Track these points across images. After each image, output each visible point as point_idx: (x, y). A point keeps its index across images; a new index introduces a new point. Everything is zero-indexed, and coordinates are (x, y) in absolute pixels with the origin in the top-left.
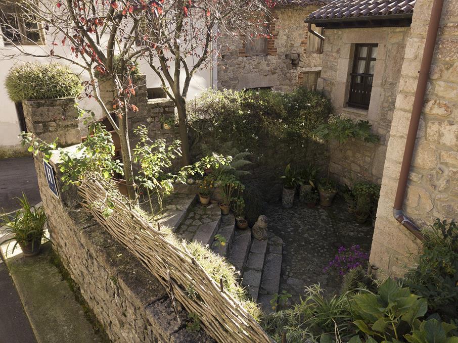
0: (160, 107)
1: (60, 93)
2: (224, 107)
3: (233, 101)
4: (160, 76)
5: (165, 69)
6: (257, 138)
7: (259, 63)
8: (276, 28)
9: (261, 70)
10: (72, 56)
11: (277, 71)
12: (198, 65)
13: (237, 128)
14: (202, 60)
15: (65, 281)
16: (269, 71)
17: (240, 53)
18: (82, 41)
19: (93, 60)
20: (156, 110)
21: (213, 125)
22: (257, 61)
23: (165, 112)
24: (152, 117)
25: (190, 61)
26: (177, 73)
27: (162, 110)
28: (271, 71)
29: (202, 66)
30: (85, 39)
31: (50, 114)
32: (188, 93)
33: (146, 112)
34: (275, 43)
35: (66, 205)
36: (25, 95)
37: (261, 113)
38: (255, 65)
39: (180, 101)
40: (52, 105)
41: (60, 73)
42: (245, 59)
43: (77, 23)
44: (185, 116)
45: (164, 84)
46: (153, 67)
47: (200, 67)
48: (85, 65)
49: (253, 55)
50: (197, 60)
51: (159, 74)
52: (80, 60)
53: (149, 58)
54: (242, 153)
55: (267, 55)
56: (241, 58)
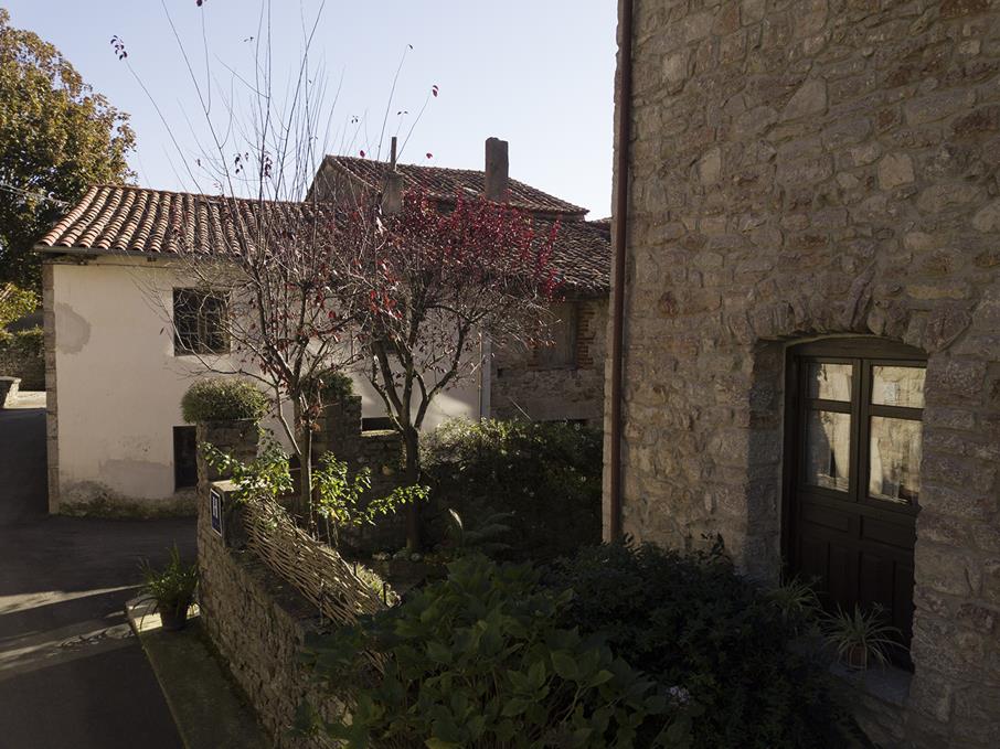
0: (379, 441)
1: (242, 413)
2: (479, 443)
3: (495, 435)
4: (385, 398)
5: (391, 388)
6: (532, 494)
7: (562, 381)
8: (589, 328)
9: (567, 392)
10: (261, 374)
11: (595, 394)
12: (442, 384)
13: (498, 476)
14: (449, 376)
15: (211, 658)
16: (580, 394)
17: (529, 365)
18: (271, 359)
19: (280, 378)
20: (373, 446)
21: (458, 472)
22: (558, 377)
23: (386, 448)
24: (366, 456)
25: (430, 378)
26: (408, 394)
27: (382, 446)
28: (585, 393)
29: (448, 385)
30: (274, 358)
31: (227, 437)
32: (424, 423)
33: (357, 449)
34: (590, 351)
35: (228, 544)
36: (203, 415)
37: (541, 455)
38: (556, 384)
39: (410, 435)
40: (231, 427)
41: (244, 391)
42: (537, 374)
43: (267, 343)
44: (416, 456)
45: (389, 409)
46: (376, 386)
47: (446, 386)
48: (272, 382)
49: (554, 369)
50: (440, 377)
51: (383, 395)
52: (268, 377)
53: (371, 374)
54: (499, 514)
55: (577, 369)
56: (530, 374)
